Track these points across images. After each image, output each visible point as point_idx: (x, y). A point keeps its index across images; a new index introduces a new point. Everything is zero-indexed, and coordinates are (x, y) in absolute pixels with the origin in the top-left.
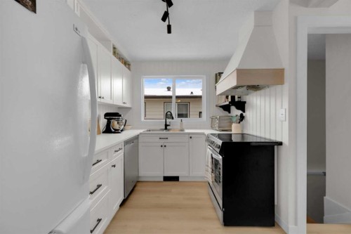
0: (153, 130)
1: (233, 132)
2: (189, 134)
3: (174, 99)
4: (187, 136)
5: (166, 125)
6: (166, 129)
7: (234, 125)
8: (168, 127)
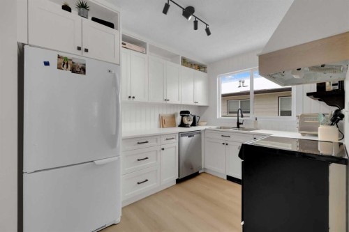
0: (224, 128)
1: (319, 138)
2: (254, 134)
3: (252, 95)
4: (252, 137)
5: (239, 124)
6: (238, 127)
7: (321, 127)
8: (241, 126)
